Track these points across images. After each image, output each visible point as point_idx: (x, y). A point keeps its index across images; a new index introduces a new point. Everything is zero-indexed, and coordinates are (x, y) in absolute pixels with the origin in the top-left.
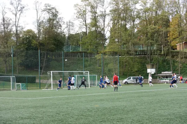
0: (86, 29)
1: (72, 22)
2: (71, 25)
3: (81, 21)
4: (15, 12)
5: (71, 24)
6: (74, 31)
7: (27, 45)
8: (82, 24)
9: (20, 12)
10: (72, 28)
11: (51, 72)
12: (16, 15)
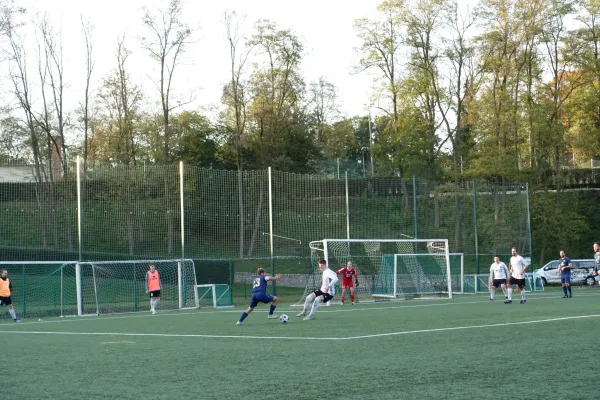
0: (395, 101)
1: (329, 85)
2: (328, 92)
3: (376, 77)
4: (158, 50)
5: (325, 90)
6: (337, 114)
7: (199, 156)
8: (378, 84)
9: (177, 46)
10: (330, 103)
11: (325, 242)
12: (163, 60)
